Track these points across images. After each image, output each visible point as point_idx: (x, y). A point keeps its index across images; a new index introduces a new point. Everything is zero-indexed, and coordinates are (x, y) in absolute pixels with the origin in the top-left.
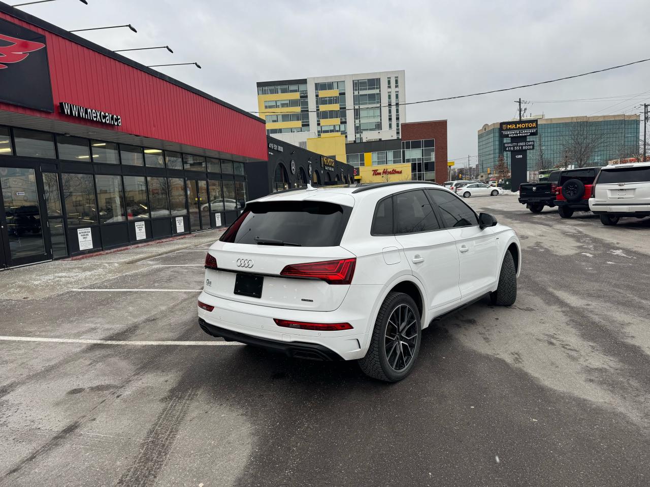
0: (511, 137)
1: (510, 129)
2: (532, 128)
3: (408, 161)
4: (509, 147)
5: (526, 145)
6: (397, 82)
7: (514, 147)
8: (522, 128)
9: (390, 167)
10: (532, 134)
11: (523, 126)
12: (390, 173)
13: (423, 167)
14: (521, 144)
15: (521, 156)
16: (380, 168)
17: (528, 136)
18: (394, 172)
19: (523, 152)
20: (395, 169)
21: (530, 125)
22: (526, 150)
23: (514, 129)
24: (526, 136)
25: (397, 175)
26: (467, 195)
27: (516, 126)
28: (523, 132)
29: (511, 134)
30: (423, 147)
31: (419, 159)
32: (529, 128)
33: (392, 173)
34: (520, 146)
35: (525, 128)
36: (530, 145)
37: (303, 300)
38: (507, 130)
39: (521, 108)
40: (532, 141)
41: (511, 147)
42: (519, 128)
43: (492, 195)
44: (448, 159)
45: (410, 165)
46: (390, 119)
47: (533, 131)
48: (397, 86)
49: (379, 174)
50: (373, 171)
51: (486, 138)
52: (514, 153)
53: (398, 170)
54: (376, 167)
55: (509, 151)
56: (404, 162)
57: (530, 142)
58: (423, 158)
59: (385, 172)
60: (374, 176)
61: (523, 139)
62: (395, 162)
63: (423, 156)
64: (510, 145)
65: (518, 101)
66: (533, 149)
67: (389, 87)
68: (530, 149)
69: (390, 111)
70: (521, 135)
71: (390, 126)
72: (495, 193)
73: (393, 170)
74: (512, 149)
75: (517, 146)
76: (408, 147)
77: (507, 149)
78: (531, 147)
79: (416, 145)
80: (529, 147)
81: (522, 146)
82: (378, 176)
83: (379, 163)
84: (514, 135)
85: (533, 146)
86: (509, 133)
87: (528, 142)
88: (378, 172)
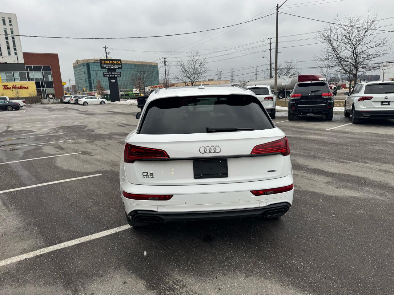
0: (107, 69)
1: (106, 64)
2: (119, 64)
3: (32, 80)
4: (107, 75)
5: (116, 74)
6: (10, 21)
7: (110, 75)
8: (113, 64)
9: (18, 83)
10: (119, 68)
11: (114, 62)
12: (19, 88)
13: (45, 85)
14: (114, 73)
15: (114, 81)
16: (10, 84)
17: (117, 69)
18: (22, 87)
19: (115, 78)
20: (22, 85)
21: (118, 62)
22: (116, 77)
23: (108, 64)
24: (115, 69)
25: (24, 90)
26: (86, 104)
27: (109, 62)
28: (114, 66)
29: (108, 67)
30: (42, 71)
31: (41, 79)
32: (117, 64)
33: (20, 88)
34: (113, 74)
35: (115, 64)
36: (119, 74)
37: (268, 172)
38: (104, 64)
39: (107, 51)
40: (119, 72)
41: (108, 75)
42: (111, 64)
43: (101, 104)
44: (62, 81)
45: (35, 83)
46: (9, 48)
47: (120, 66)
48: (11, 25)
49: (9, 88)
50: (3, 86)
51: (79, 68)
52: (110, 78)
53: (25, 86)
54: (5, 83)
55: (107, 77)
56: (29, 80)
57: (118, 72)
58: (44, 79)
59: (14, 87)
60: (5, 90)
61: (114, 70)
62: (21, 80)
63: (43, 77)
64: (107, 73)
65: (105, 47)
66: (121, 77)
67: (5, 24)
68: (119, 77)
69: (7, 43)
70: (113, 68)
71: (9, 54)
72: (103, 103)
73: (21, 86)
74: (109, 76)
75: (111, 74)
76: (31, 70)
77: (106, 76)
78: (119, 76)
79: (37, 69)
80: (118, 76)
81: (114, 75)
82: (8, 90)
83: (8, 80)
84: (109, 68)
85: (120, 75)
86: (106, 66)
87: (117, 72)
88: (8, 87)
